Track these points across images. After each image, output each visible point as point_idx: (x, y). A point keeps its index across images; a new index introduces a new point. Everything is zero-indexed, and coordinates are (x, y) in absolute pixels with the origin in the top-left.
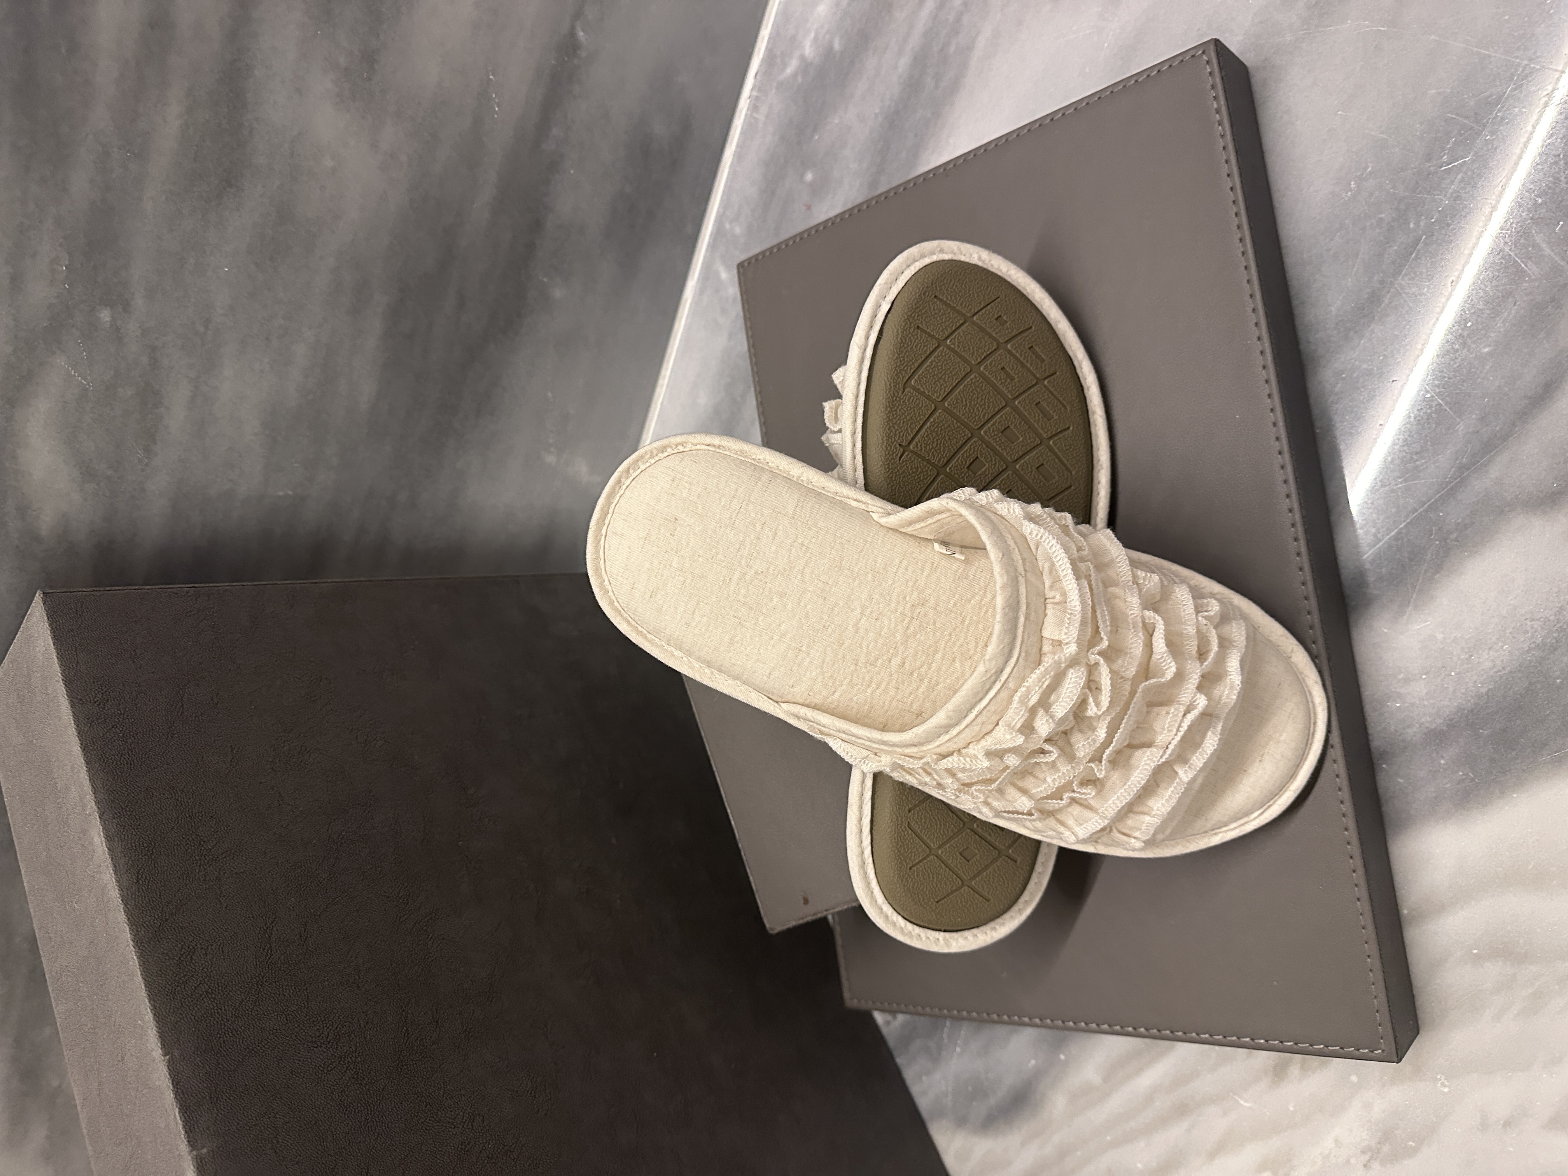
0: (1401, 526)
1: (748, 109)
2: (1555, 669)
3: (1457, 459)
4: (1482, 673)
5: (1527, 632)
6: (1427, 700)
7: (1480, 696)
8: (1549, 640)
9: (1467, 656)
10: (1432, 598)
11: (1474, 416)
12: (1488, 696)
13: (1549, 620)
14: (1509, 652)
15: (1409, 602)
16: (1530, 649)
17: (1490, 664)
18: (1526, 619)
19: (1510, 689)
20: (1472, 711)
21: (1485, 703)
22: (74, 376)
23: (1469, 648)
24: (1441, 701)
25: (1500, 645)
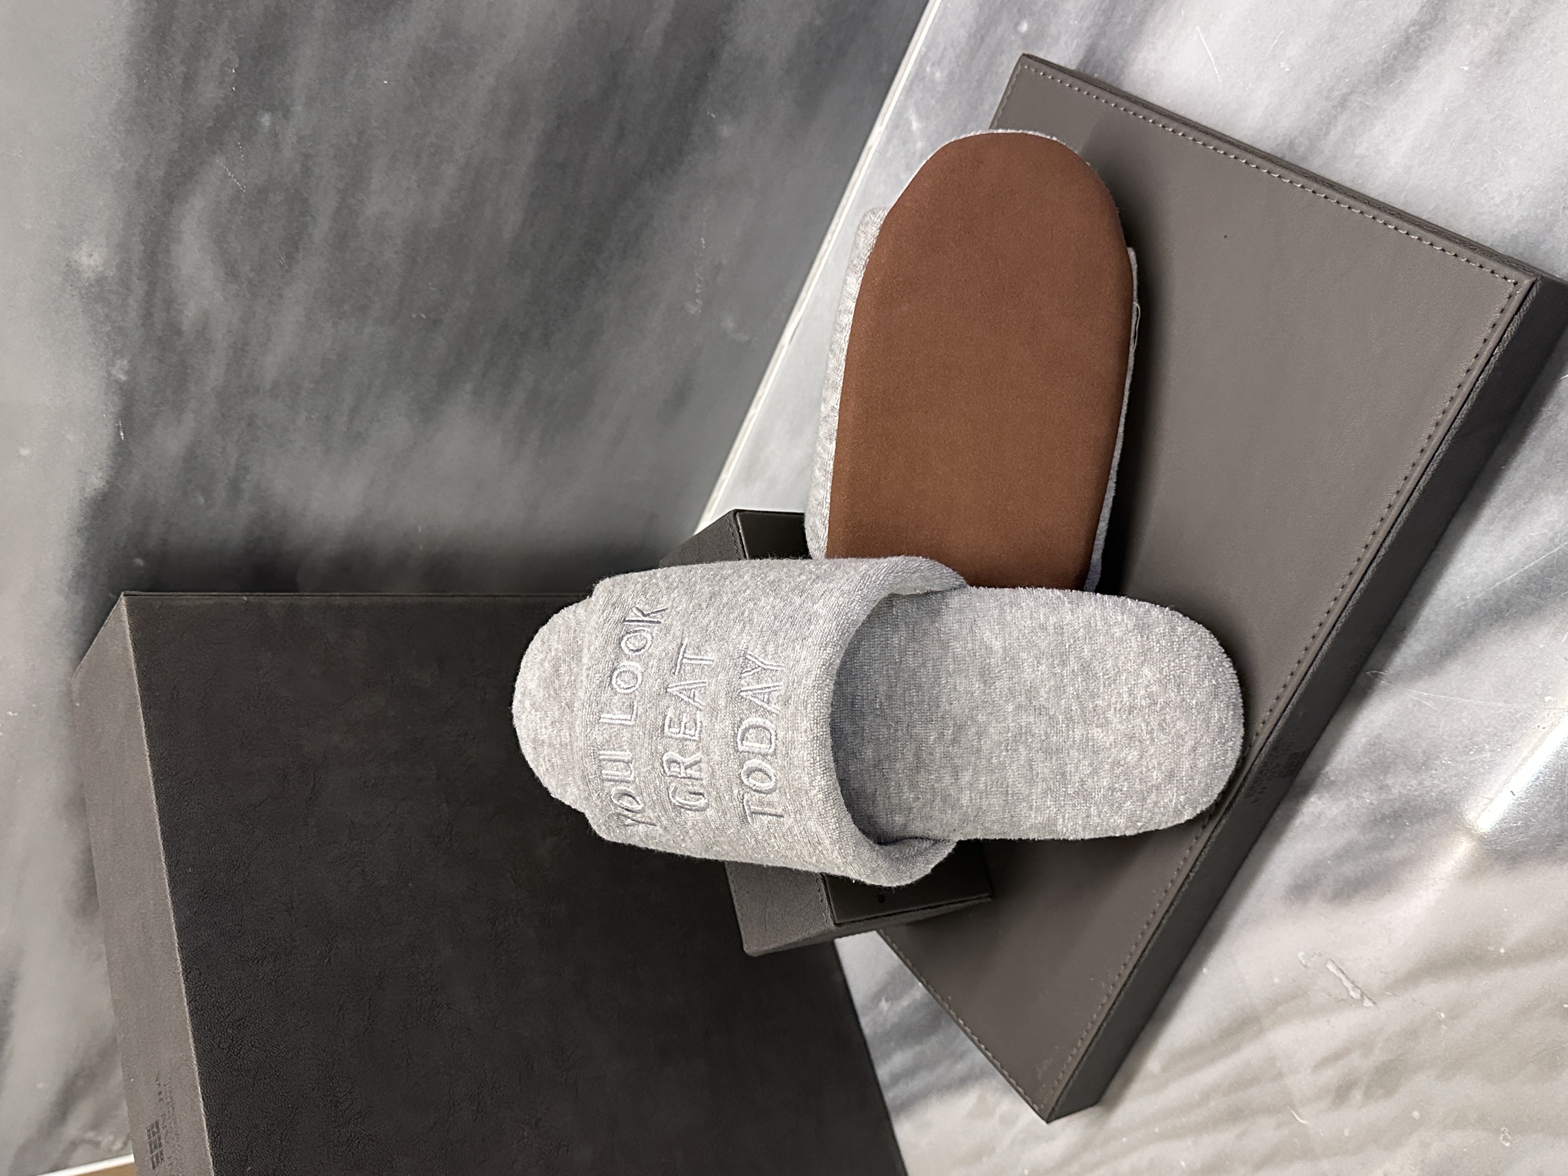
22: (231, 177)
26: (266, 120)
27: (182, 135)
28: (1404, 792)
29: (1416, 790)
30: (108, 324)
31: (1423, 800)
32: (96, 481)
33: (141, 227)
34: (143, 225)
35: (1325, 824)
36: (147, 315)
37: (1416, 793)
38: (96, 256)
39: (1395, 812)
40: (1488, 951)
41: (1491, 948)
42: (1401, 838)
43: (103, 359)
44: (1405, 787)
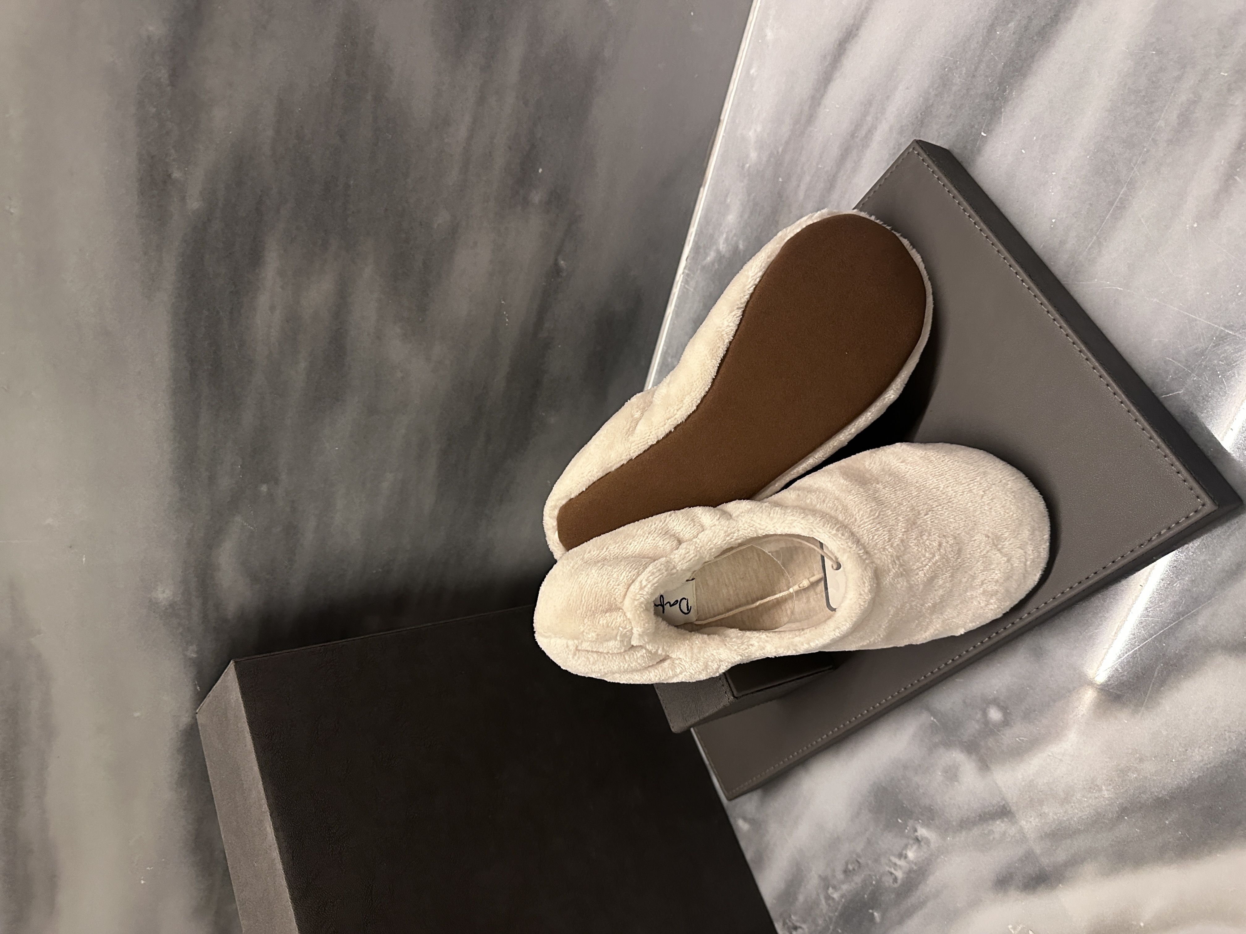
0: (1135, 649)
1: (682, 282)
3: (1175, 607)
4: (1194, 763)
5: (1226, 739)
6: (1156, 776)
7: (1193, 780)
8: (1241, 749)
9: (1184, 750)
10: (1159, 704)
11: (1187, 579)
12: (1199, 780)
14: (1213, 752)
15: (1143, 704)
16: (1228, 753)
17: (1200, 758)
19: (1214, 779)
20: (1187, 790)
21: (1197, 786)
22: (246, 526)
23: (1185, 745)
24: (1166, 778)
25: (1207, 746)
26: (264, 488)
27: (212, 510)
28: (1055, 817)
29: (1064, 816)
30: (181, 628)
31: (1070, 823)
32: (185, 719)
33: (193, 568)
34: (195, 567)
35: (1009, 840)
36: (205, 617)
37: (1065, 819)
38: (167, 591)
39: (1053, 831)
40: (1132, 924)
41: (1134, 923)
42: (1060, 849)
43: (180, 649)
44: (1056, 814)
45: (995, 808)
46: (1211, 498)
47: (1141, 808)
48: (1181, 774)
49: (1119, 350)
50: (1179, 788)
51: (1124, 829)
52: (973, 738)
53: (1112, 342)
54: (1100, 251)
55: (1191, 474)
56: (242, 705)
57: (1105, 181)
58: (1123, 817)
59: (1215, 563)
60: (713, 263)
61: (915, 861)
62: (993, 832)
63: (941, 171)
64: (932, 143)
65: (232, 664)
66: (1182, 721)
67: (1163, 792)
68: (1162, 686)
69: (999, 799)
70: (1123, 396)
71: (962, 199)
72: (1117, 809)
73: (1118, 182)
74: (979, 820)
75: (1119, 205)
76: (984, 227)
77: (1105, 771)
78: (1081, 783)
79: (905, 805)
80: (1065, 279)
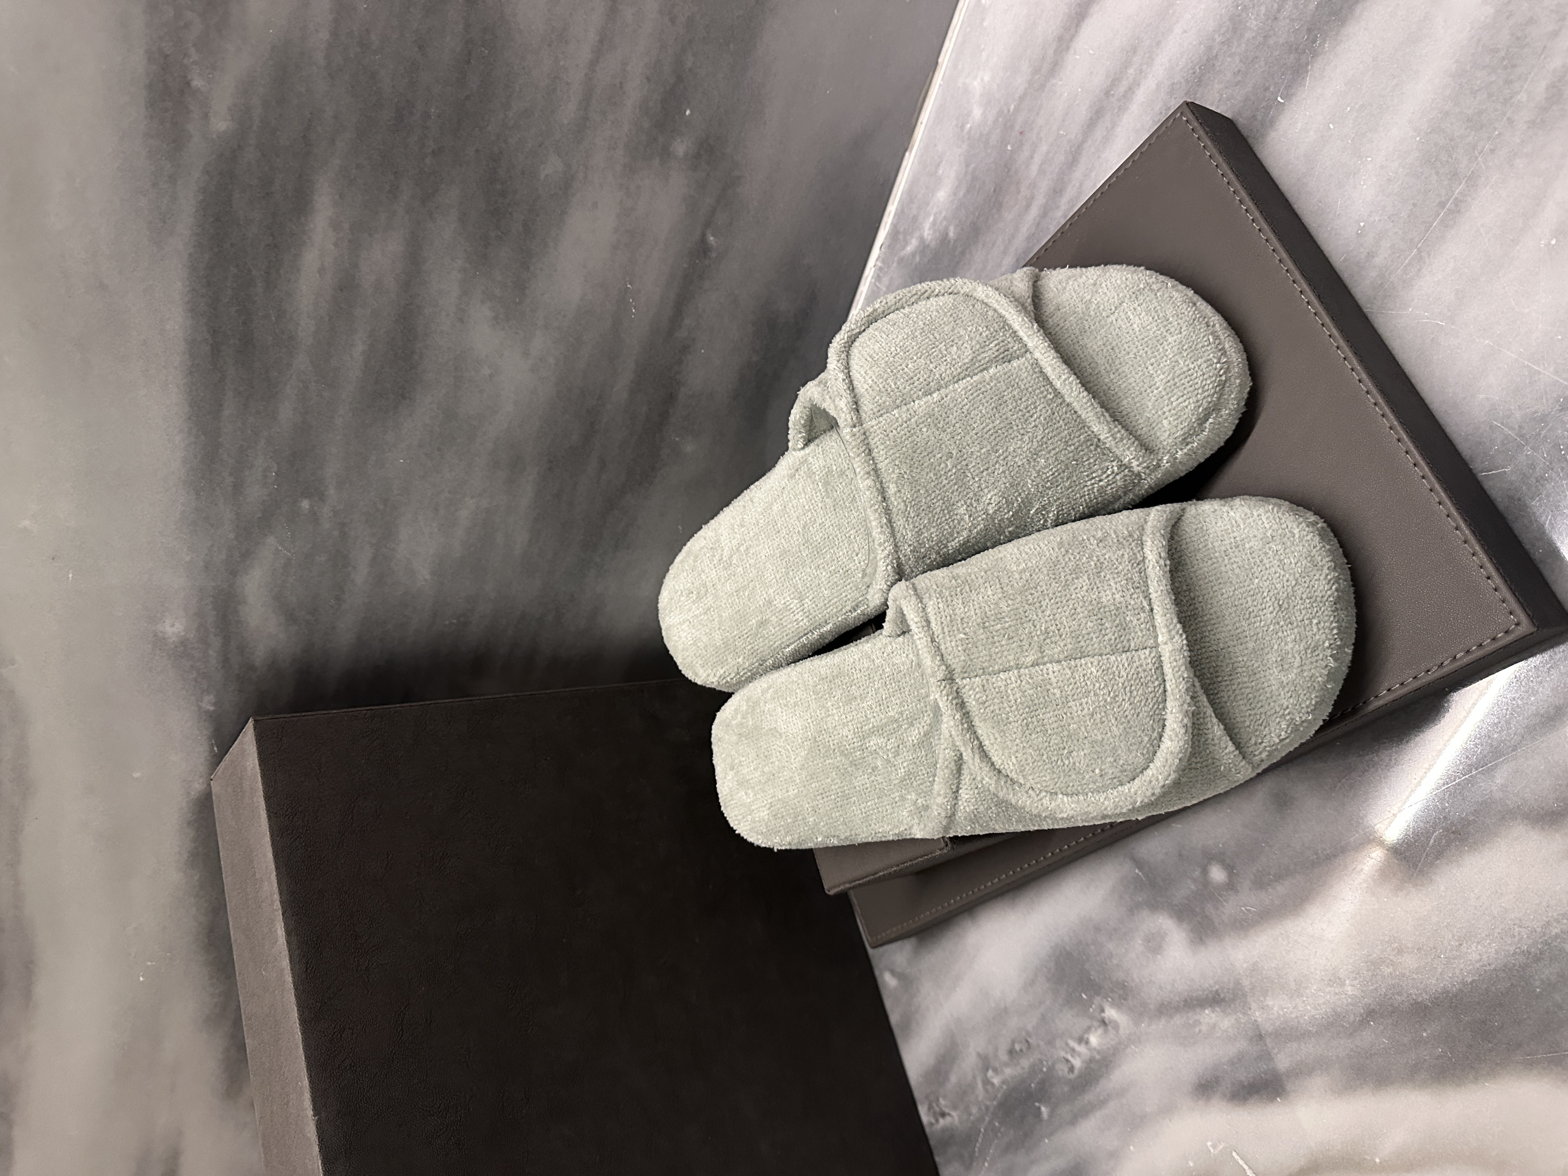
2: (1537, 977)
4: (1469, 963)
5: (1514, 936)
6: (1417, 974)
7: (1464, 984)
8: (1533, 950)
9: (1457, 944)
10: (1431, 881)
12: (1472, 985)
13: (1536, 932)
14: (1496, 950)
15: (1410, 879)
16: (1515, 953)
17: (1478, 957)
18: (1514, 925)
19: (1492, 985)
20: (1456, 996)
21: (1469, 992)
22: (281, 550)
23: (1460, 937)
24: (1429, 978)
25: (1488, 941)
26: (305, 504)
27: (237, 527)
28: (1281, 1013)
29: (1291, 1013)
30: (194, 672)
31: (1298, 1022)
32: (198, 786)
33: (211, 599)
34: (213, 597)
35: (1218, 1035)
36: (225, 661)
37: (1293, 1016)
38: (177, 625)
39: (1276, 1030)
40: (1365, 1159)
41: (1368, 1157)
42: (1282, 1053)
43: (192, 698)
44: (1282, 1009)
45: (1206, 992)
46: (1529, 615)
47: (1393, 1012)
48: (1451, 975)
49: (1431, 407)
50: (1446, 992)
51: (1367, 1038)
52: (1186, 902)
53: (1423, 395)
54: (1419, 270)
55: (1506, 581)
56: (259, 776)
57: (1437, 173)
58: (1369, 1022)
59: (1527, 703)
60: (914, 254)
61: (1098, 1048)
62: (1200, 1023)
63: (1215, 146)
64: (1211, 108)
65: (250, 724)
66: (1459, 906)
67: (1424, 995)
68: (1439, 859)
69: (1211, 982)
70: (1426, 469)
71: (1239, 187)
72: (1362, 1011)
73: (1454, 175)
74: (1184, 1005)
75: (1453, 205)
76: (1265, 227)
77: (1351, 961)
78: (1318, 972)
79: (1092, 978)
80: (1369, 305)
